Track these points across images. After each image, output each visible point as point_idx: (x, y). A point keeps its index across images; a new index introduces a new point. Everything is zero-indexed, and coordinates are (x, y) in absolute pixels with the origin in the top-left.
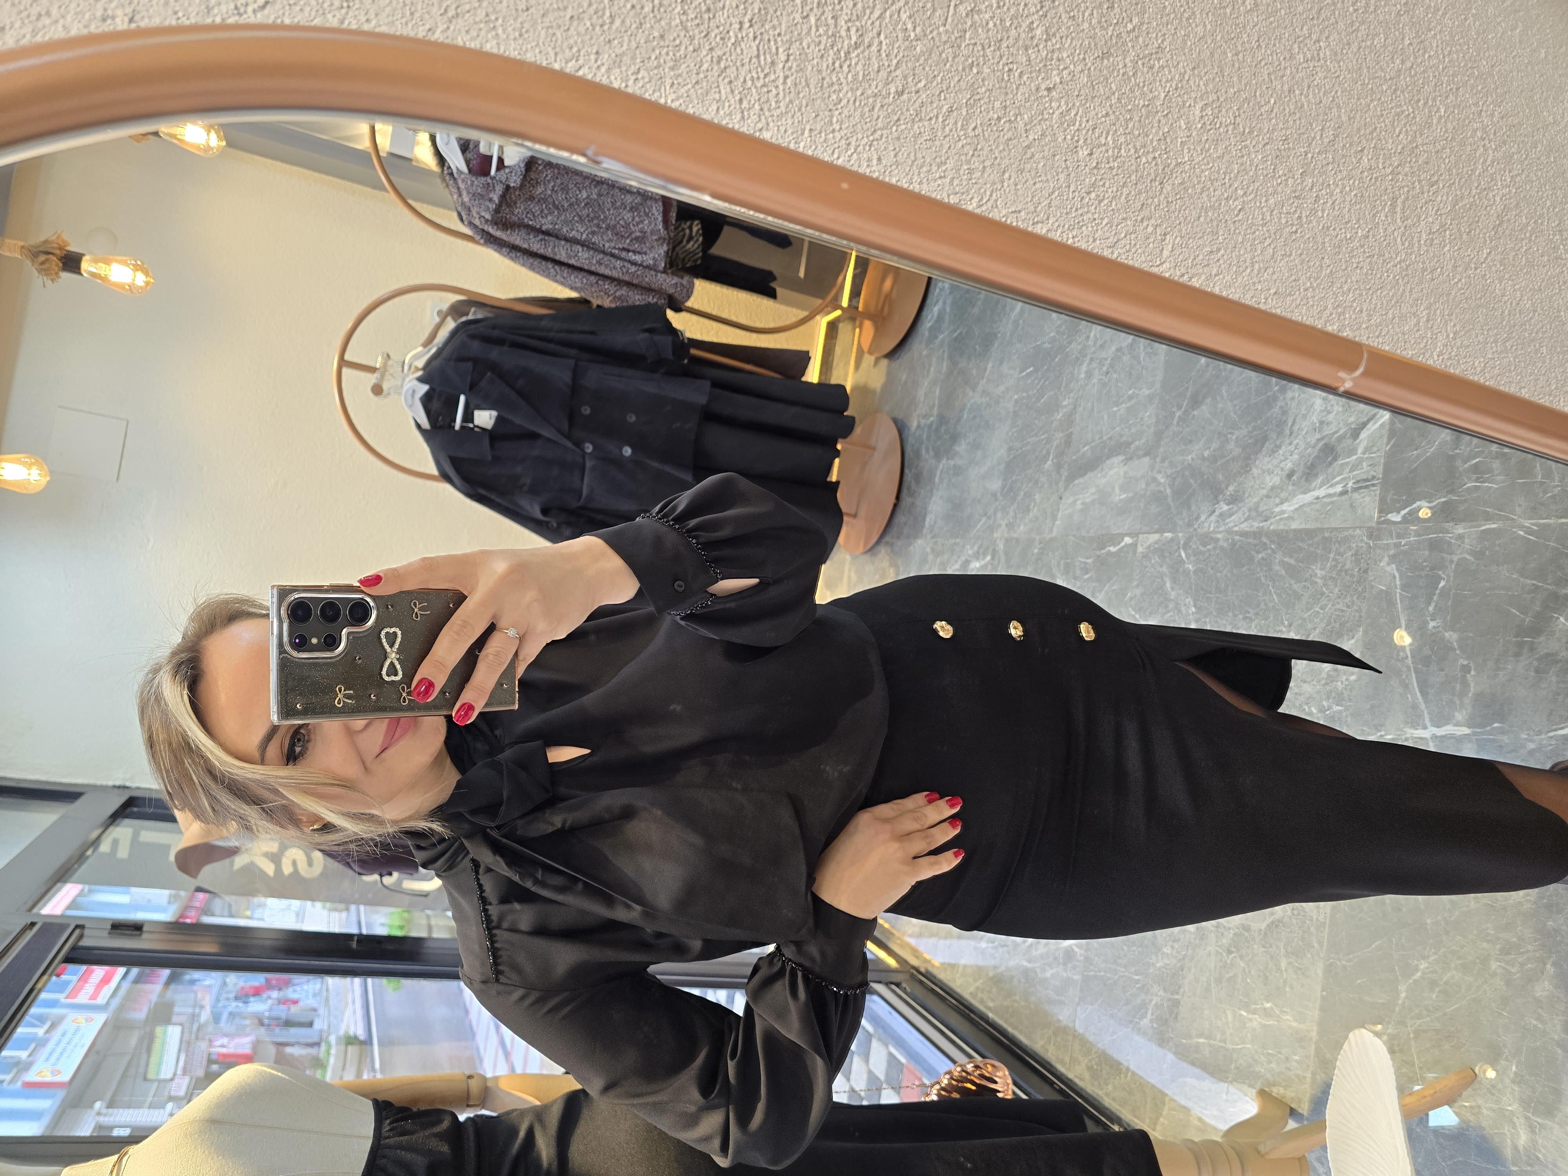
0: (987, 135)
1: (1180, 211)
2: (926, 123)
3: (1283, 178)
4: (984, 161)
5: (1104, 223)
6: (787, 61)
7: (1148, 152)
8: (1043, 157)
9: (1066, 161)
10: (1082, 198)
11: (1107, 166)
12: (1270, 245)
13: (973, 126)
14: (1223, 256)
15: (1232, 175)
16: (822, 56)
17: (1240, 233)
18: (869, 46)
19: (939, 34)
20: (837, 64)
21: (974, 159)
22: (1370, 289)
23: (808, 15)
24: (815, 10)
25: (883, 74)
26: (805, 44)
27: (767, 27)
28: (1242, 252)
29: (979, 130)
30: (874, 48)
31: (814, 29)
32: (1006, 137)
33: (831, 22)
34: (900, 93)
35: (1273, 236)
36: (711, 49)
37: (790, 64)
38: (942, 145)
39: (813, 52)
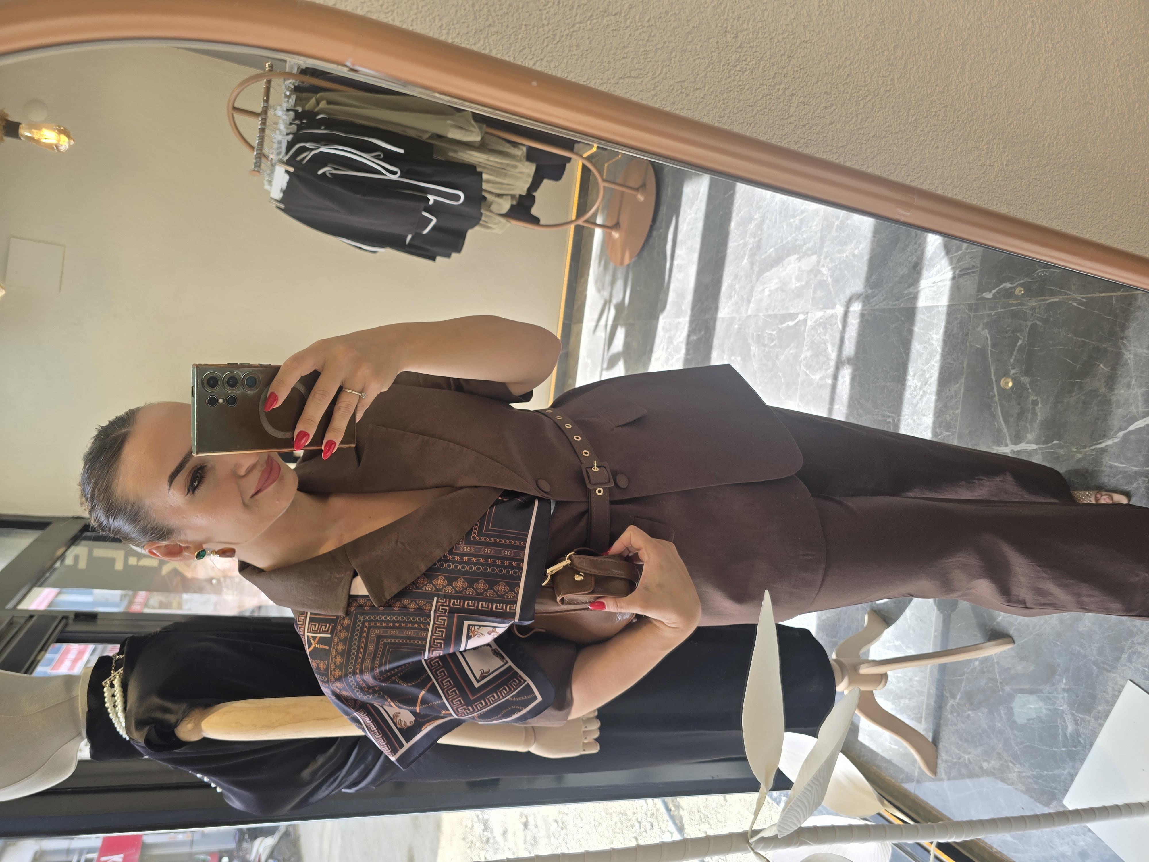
0: (658, 24)
1: (803, 78)
3: (880, 50)
4: (656, 45)
5: (747, 87)
7: (779, 34)
8: (700, 40)
9: (717, 42)
10: (730, 70)
11: (748, 45)
12: (869, 101)
13: (649, 17)
14: (835, 110)
15: (842, 50)
17: (847, 93)
21: (649, 43)
22: (944, 131)
28: (849, 107)
29: (652, 22)
32: (672, 26)
35: (872, 94)
38: (624, 33)
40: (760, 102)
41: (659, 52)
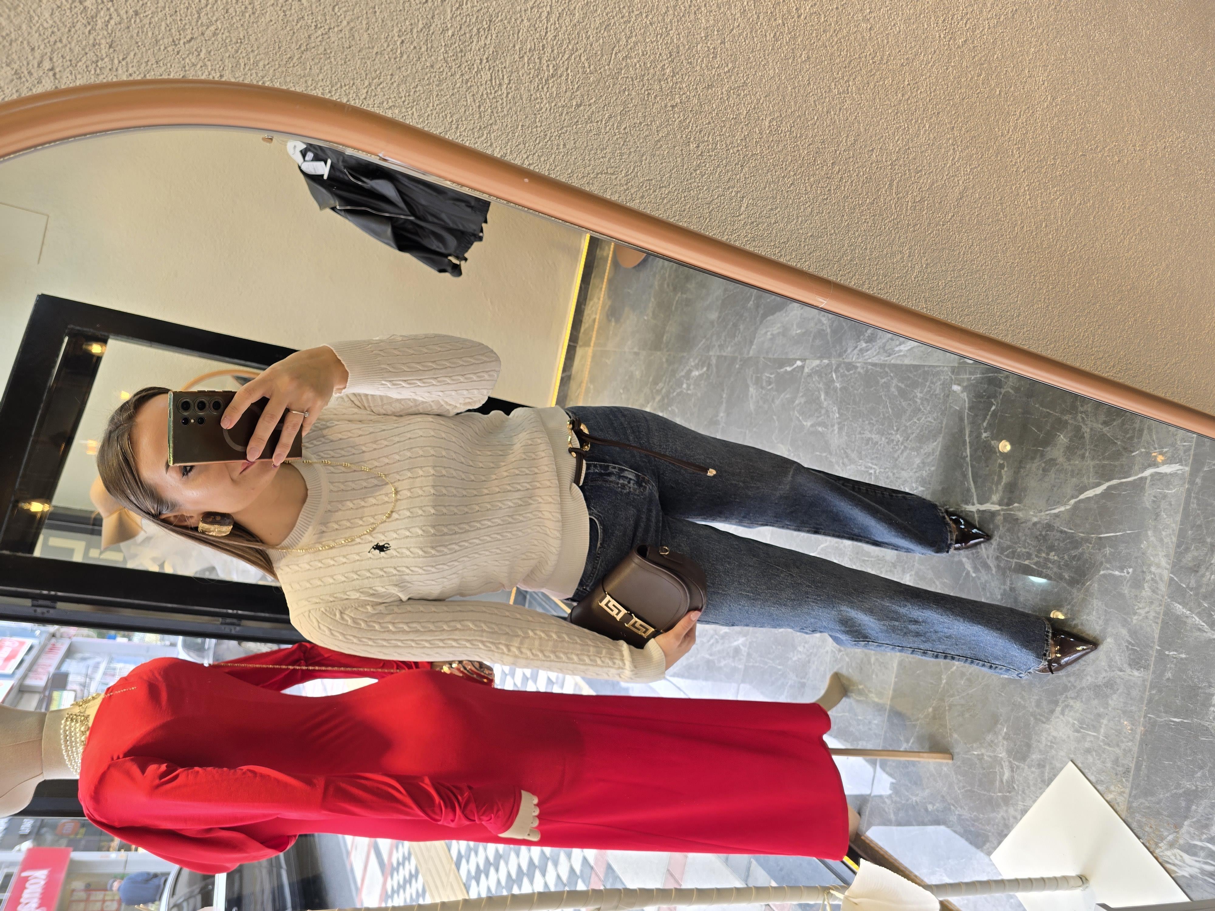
0: (633, 133)
6: (509, 84)
7: (734, 147)
9: (682, 150)
13: (624, 127)
16: (531, 82)
17: (791, 198)
18: (561, 77)
19: (605, 70)
20: (540, 87)
23: (523, 56)
24: (528, 53)
25: (569, 94)
26: (520, 74)
27: (497, 62)
30: (564, 78)
31: (526, 65)
33: (537, 61)
34: (578, 106)
36: (462, 75)
37: (510, 86)
39: (526, 79)
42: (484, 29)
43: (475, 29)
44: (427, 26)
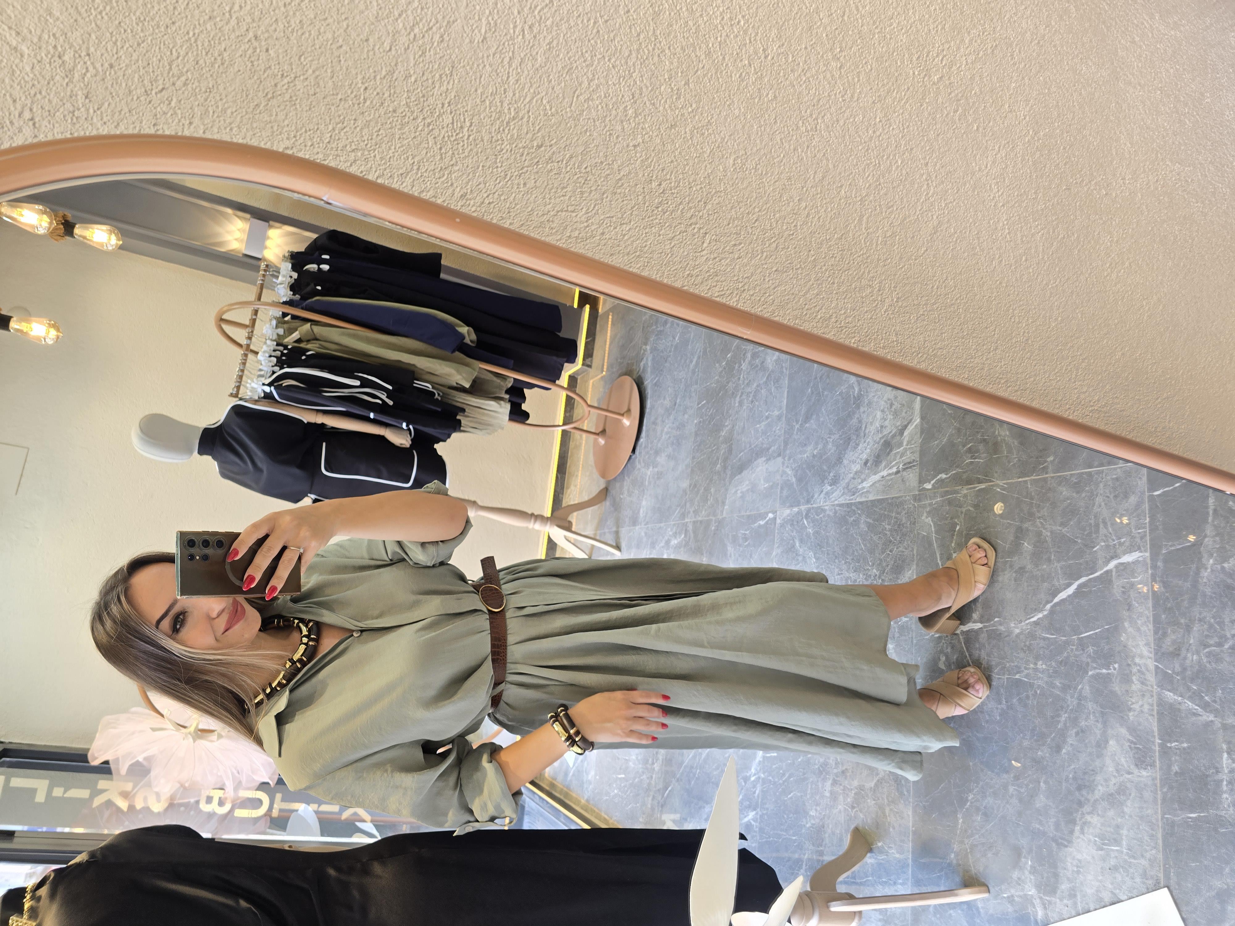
0: (593, 171)
2: (556, 164)
4: (591, 187)
5: (667, 225)
16: (492, 124)
19: (566, 112)
20: (501, 129)
23: (484, 100)
24: (489, 97)
25: (530, 136)
26: (482, 117)
27: (459, 106)
29: (589, 169)
30: (523, 120)
31: (488, 109)
33: (499, 104)
37: (472, 128)
38: (564, 177)
39: (487, 121)
40: (678, 237)
41: (593, 193)
42: (447, 75)
43: (437, 76)
44: (391, 73)
